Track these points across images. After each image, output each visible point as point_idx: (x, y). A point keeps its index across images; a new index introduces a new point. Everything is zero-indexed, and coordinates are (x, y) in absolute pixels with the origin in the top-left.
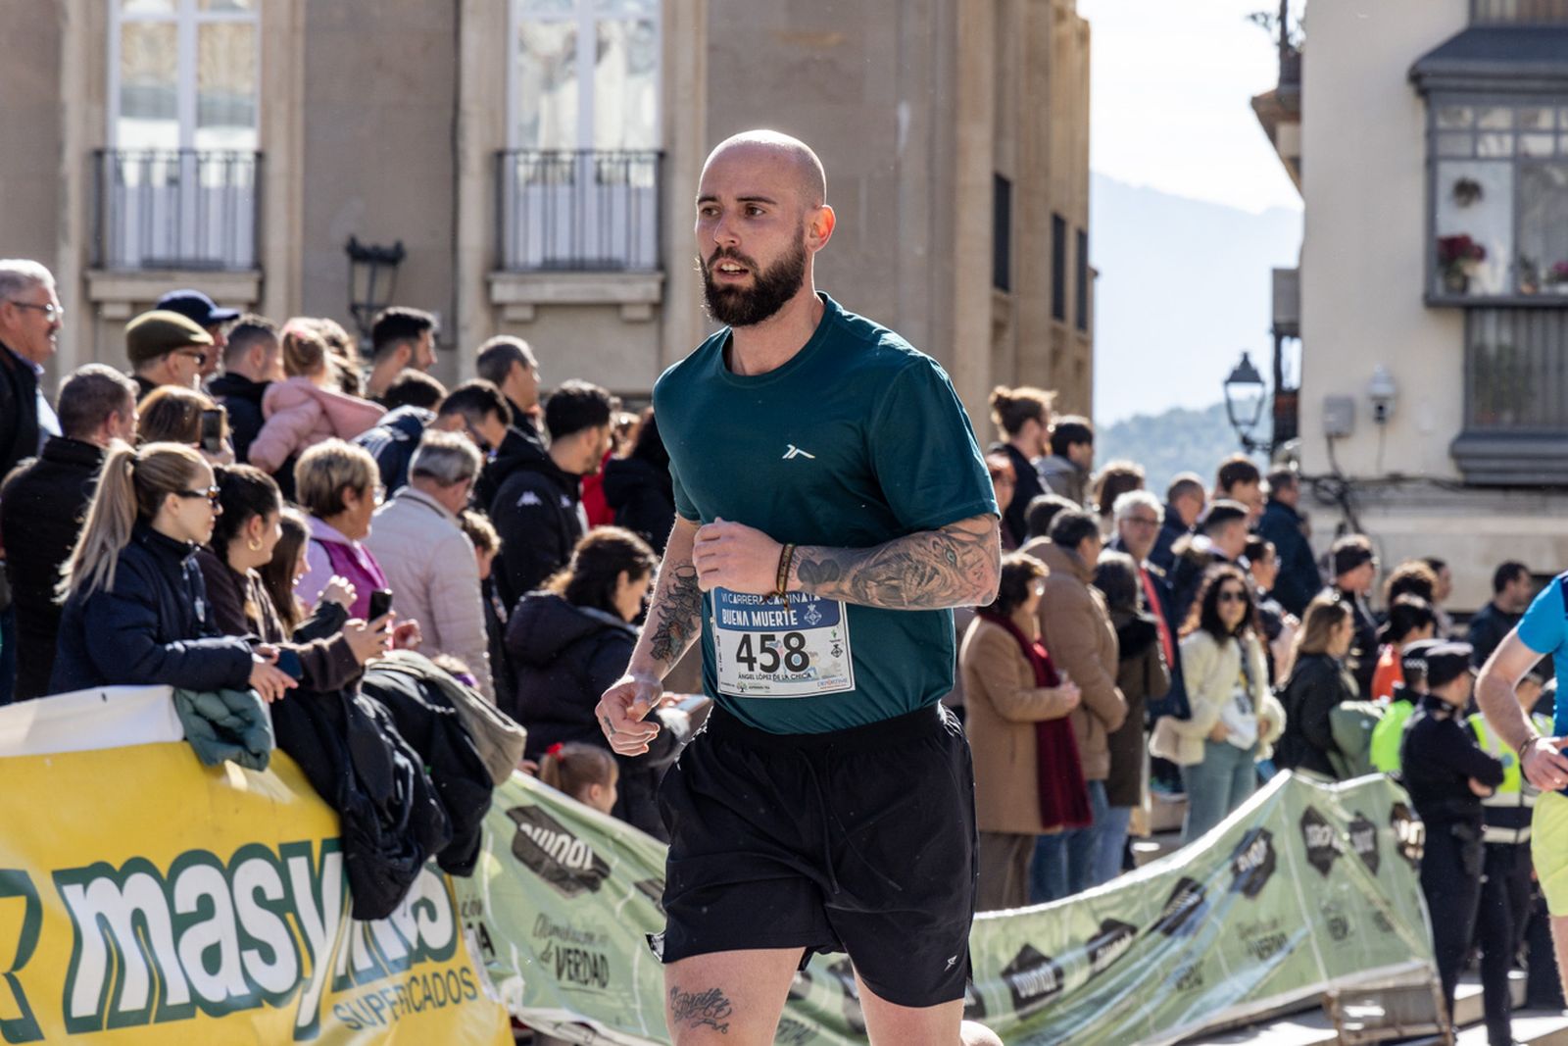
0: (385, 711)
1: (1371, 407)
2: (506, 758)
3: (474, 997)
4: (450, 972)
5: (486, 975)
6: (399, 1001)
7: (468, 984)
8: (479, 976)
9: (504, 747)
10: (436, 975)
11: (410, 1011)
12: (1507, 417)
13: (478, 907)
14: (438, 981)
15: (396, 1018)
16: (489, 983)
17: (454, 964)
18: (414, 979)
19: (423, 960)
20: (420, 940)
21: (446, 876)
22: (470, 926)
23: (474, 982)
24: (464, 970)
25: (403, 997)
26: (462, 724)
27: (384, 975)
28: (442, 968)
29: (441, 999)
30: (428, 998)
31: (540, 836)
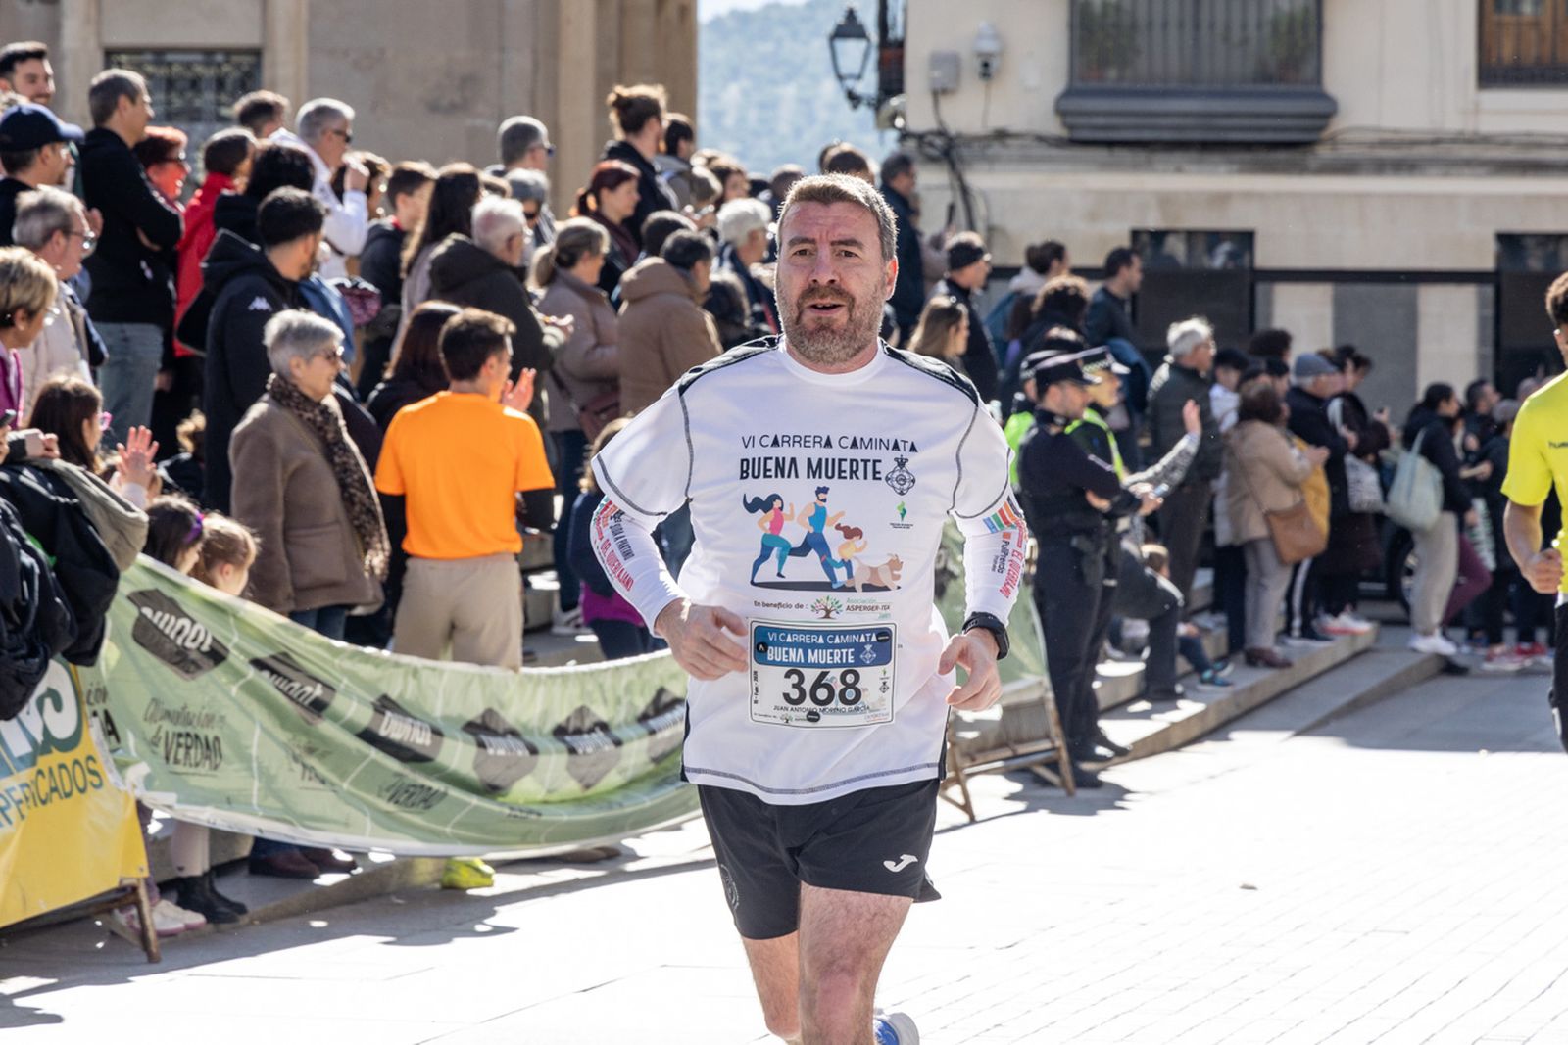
0: (10, 508)
1: (977, 64)
2: (130, 544)
3: (98, 787)
4: (77, 762)
5: (111, 760)
6: (24, 800)
7: (94, 773)
8: (104, 764)
9: (127, 534)
10: (62, 766)
11: (36, 805)
12: (1112, 73)
13: (102, 694)
14: (63, 771)
15: (22, 817)
16: (115, 771)
17: (79, 753)
18: (40, 772)
19: (49, 752)
20: (46, 731)
21: (71, 666)
22: (95, 714)
23: (100, 771)
24: (90, 758)
25: (28, 795)
26: (86, 514)
27: (11, 773)
28: (67, 758)
29: (67, 790)
30: (54, 790)
31: (161, 619)
